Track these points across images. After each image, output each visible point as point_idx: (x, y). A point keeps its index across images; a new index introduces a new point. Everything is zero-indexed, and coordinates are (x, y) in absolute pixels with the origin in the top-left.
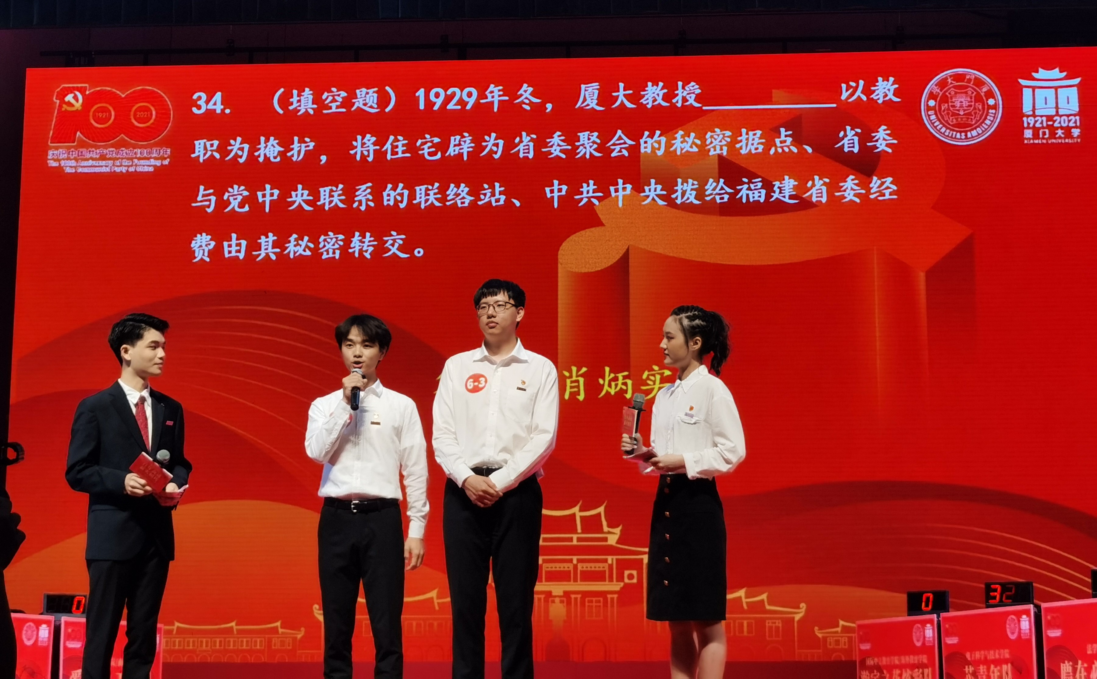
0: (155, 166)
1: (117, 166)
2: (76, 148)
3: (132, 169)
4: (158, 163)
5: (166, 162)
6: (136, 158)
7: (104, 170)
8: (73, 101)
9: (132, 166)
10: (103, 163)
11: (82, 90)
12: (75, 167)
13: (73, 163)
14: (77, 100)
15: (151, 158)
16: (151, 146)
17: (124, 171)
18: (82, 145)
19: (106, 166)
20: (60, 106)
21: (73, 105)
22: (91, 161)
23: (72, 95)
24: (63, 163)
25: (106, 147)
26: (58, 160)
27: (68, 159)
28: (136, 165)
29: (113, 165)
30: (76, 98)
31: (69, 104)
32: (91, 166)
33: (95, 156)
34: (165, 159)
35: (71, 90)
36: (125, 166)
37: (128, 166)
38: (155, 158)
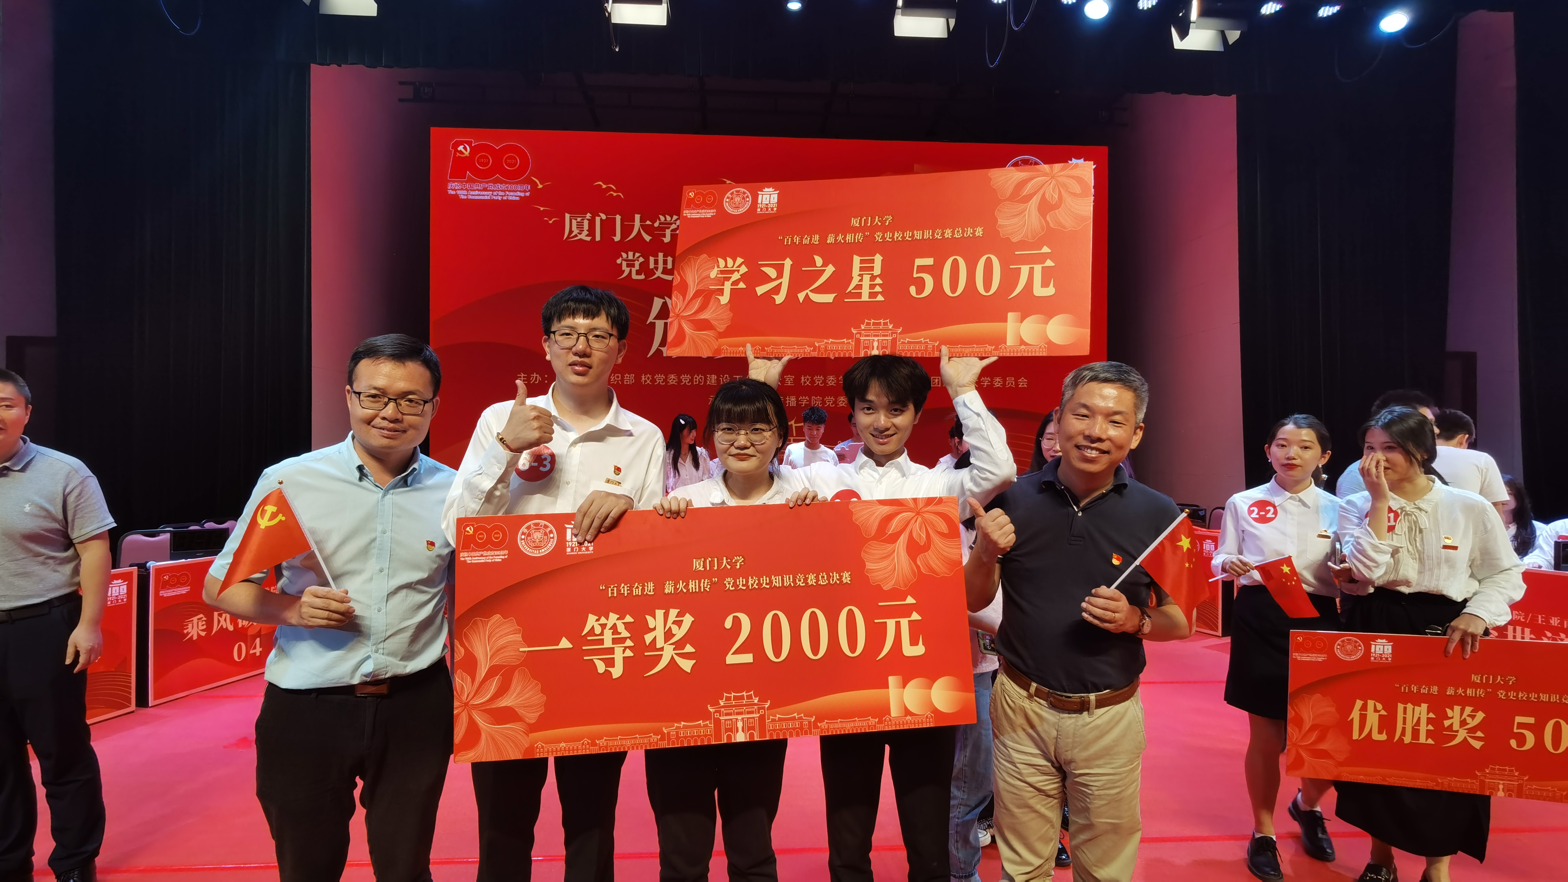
0: (520, 197)
1: (495, 196)
2: (466, 182)
3: (505, 198)
4: (522, 194)
5: (528, 194)
6: (507, 191)
7: (486, 198)
8: (463, 150)
9: (505, 196)
10: (486, 193)
11: (469, 144)
12: (467, 195)
13: (465, 192)
14: (466, 150)
15: (518, 191)
16: (517, 183)
17: (500, 199)
18: (471, 181)
19: (488, 195)
20: (455, 154)
21: (463, 153)
22: (477, 192)
23: (463, 146)
24: (459, 192)
25: (487, 183)
26: (455, 190)
27: (462, 189)
28: (508, 195)
29: (492, 195)
30: (465, 148)
31: (461, 152)
32: (477, 195)
33: (480, 188)
34: (527, 192)
35: (461, 143)
36: (500, 196)
37: (502, 196)
38: (520, 191)
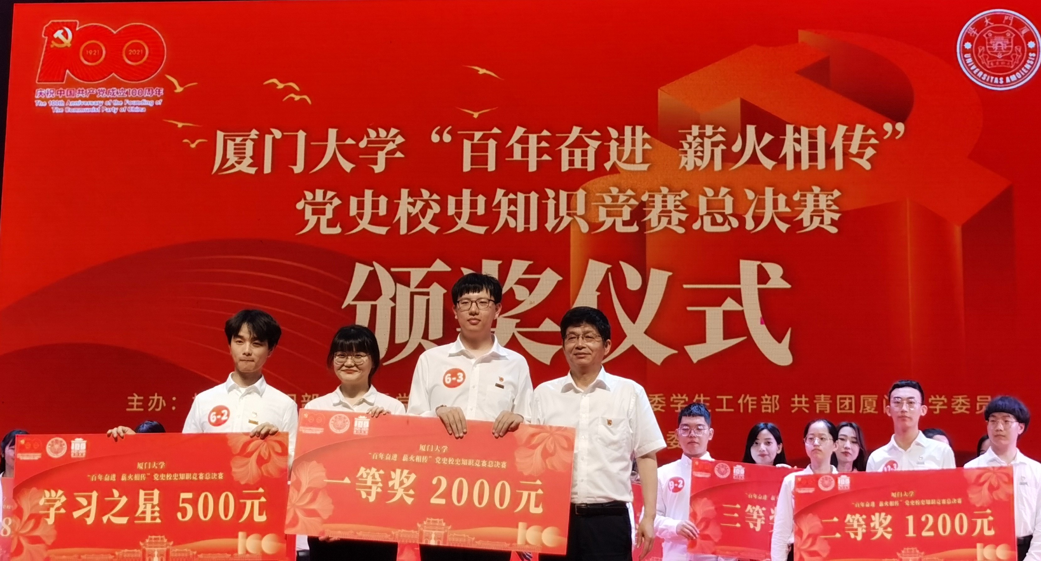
0: (147, 107)
1: (108, 107)
2: (64, 87)
3: (123, 110)
4: (150, 103)
5: (159, 103)
6: (128, 98)
7: (94, 110)
8: (62, 38)
9: (123, 106)
10: (94, 103)
11: (72, 27)
12: (64, 107)
13: (61, 103)
14: (67, 37)
15: (143, 98)
16: (143, 86)
17: (115, 112)
18: (71, 84)
19: (96, 107)
20: (49, 43)
21: (62, 42)
22: (80, 101)
23: (61, 31)
24: (52, 103)
25: (97, 86)
26: (46, 100)
27: (57, 98)
28: (128, 106)
29: (104, 105)
30: (65, 34)
31: (59, 41)
32: (80, 107)
33: (84, 96)
34: (158, 99)
35: (59, 26)
36: (116, 107)
37: (119, 107)
38: (148, 99)
